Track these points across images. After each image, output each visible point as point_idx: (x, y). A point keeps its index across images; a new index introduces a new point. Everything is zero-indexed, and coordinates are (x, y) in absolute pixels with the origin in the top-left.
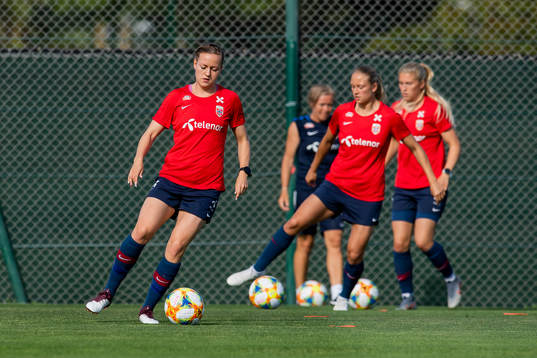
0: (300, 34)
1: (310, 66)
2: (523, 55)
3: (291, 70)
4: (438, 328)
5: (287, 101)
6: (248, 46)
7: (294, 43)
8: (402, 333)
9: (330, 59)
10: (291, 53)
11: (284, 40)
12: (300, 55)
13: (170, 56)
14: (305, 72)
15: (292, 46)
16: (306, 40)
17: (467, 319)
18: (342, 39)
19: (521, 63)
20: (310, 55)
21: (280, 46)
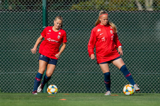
0: (47, 4)
1: (50, 15)
2: (120, 11)
3: (44, 16)
4: (92, 100)
5: (43, 26)
6: (30, 8)
7: (45, 7)
8: (80, 102)
9: (57, 12)
10: (44, 10)
11: (42, 6)
12: (47, 11)
13: (5, 12)
14: (49, 17)
15: (45, 8)
16: (49, 6)
17: (101, 97)
18: (61, 6)
19: (119, 13)
20: (50, 11)
21: (41, 8)
